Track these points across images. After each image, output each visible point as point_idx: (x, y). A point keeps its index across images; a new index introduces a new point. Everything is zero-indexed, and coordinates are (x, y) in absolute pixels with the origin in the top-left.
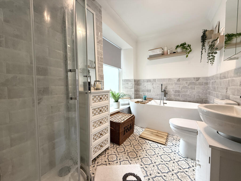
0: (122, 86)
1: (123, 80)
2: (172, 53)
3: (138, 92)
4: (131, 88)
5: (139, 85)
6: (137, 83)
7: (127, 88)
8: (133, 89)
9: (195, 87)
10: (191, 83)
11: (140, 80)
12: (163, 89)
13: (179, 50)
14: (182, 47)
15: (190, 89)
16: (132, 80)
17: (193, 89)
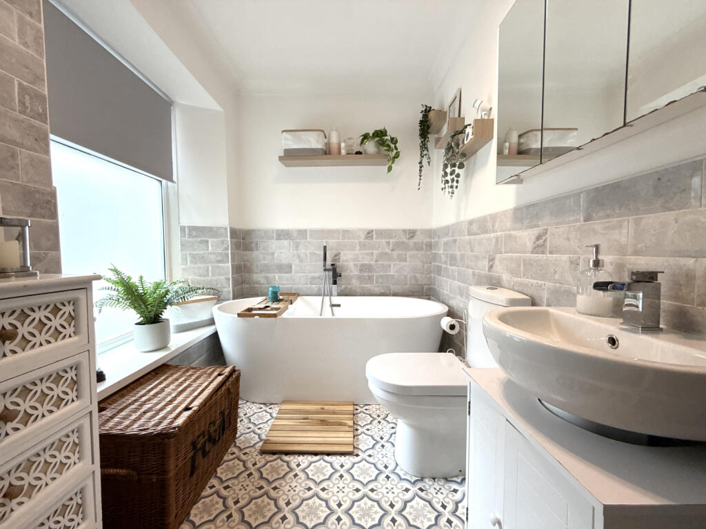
0: (182, 250)
1: (183, 229)
2: (352, 154)
3: (247, 275)
4: (220, 258)
5: (251, 250)
6: (243, 240)
7: (202, 259)
8: (227, 265)
9: (406, 255)
10: (398, 245)
11: (254, 230)
12: (329, 262)
13: (370, 147)
14: (377, 141)
15: (396, 260)
16: (222, 230)
17: (404, 261)
